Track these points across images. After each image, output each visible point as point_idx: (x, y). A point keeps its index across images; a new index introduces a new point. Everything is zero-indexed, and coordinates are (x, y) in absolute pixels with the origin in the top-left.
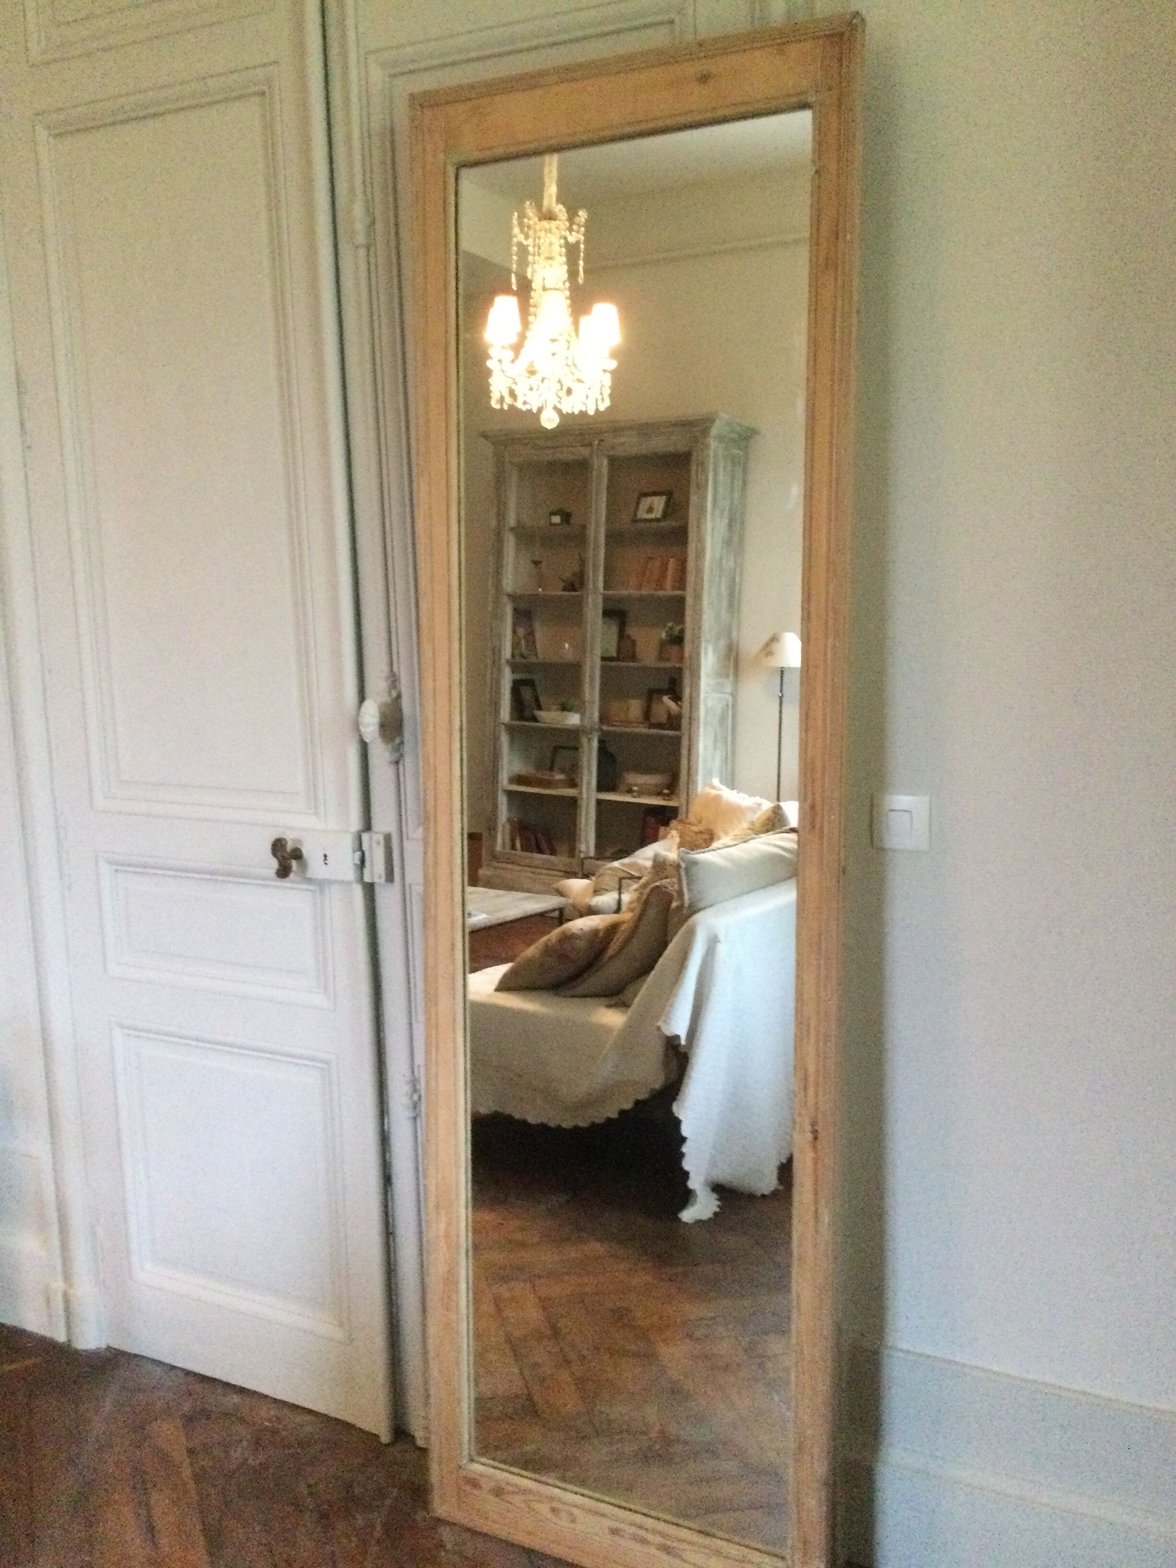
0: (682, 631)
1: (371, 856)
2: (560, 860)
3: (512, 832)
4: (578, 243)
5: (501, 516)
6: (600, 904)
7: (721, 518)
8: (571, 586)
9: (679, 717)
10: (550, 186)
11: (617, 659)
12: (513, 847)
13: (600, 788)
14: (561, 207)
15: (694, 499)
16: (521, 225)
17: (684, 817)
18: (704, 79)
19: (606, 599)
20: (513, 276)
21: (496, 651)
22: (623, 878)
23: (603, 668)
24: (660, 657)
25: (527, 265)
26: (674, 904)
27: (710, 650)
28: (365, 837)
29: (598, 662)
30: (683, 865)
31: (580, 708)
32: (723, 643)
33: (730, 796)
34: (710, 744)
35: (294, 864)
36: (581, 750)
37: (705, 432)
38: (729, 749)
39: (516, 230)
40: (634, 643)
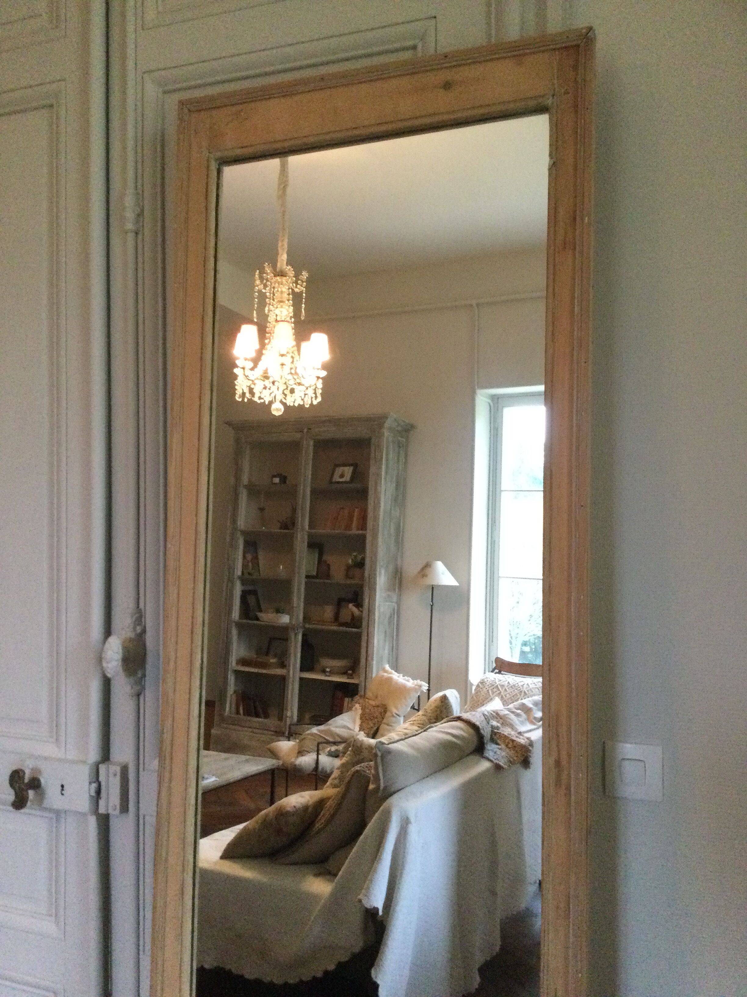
0: (363, 559)
1: (108, 786)
2: (271, 722)
3: (237, 700)
4: (302, 292)
5: (238, 478)
6: (303, 763)
7: (391, 481)
8: (285, 526)
9: (360, 619)
10: (282, 254)
11: (316, 577)
12: (238, 713)
13: (302, 669)
14: (289, 267)
15: (372, 470)
16: (261, 278)
17: (362, 693)
18: (447, 86)
19: (310, 536)
20: (255, 312)
21: (231, 569)
22: (321, 743)
23: (306, 583)
24: (347, 576)
25: (265, 306)
26: (371, 787)
27: (383, 571)
28: (102, 768)
29: (303, 580)
30: (379, 754)
31: (289, 611)
32: (391, 567)
33: (398, 678)
34: (382, 637)
35: (31, 793)
36: (289, 641)
37: (381, 426)
38: (394, 643)
39: (258, 282)
40: (329, 566)
